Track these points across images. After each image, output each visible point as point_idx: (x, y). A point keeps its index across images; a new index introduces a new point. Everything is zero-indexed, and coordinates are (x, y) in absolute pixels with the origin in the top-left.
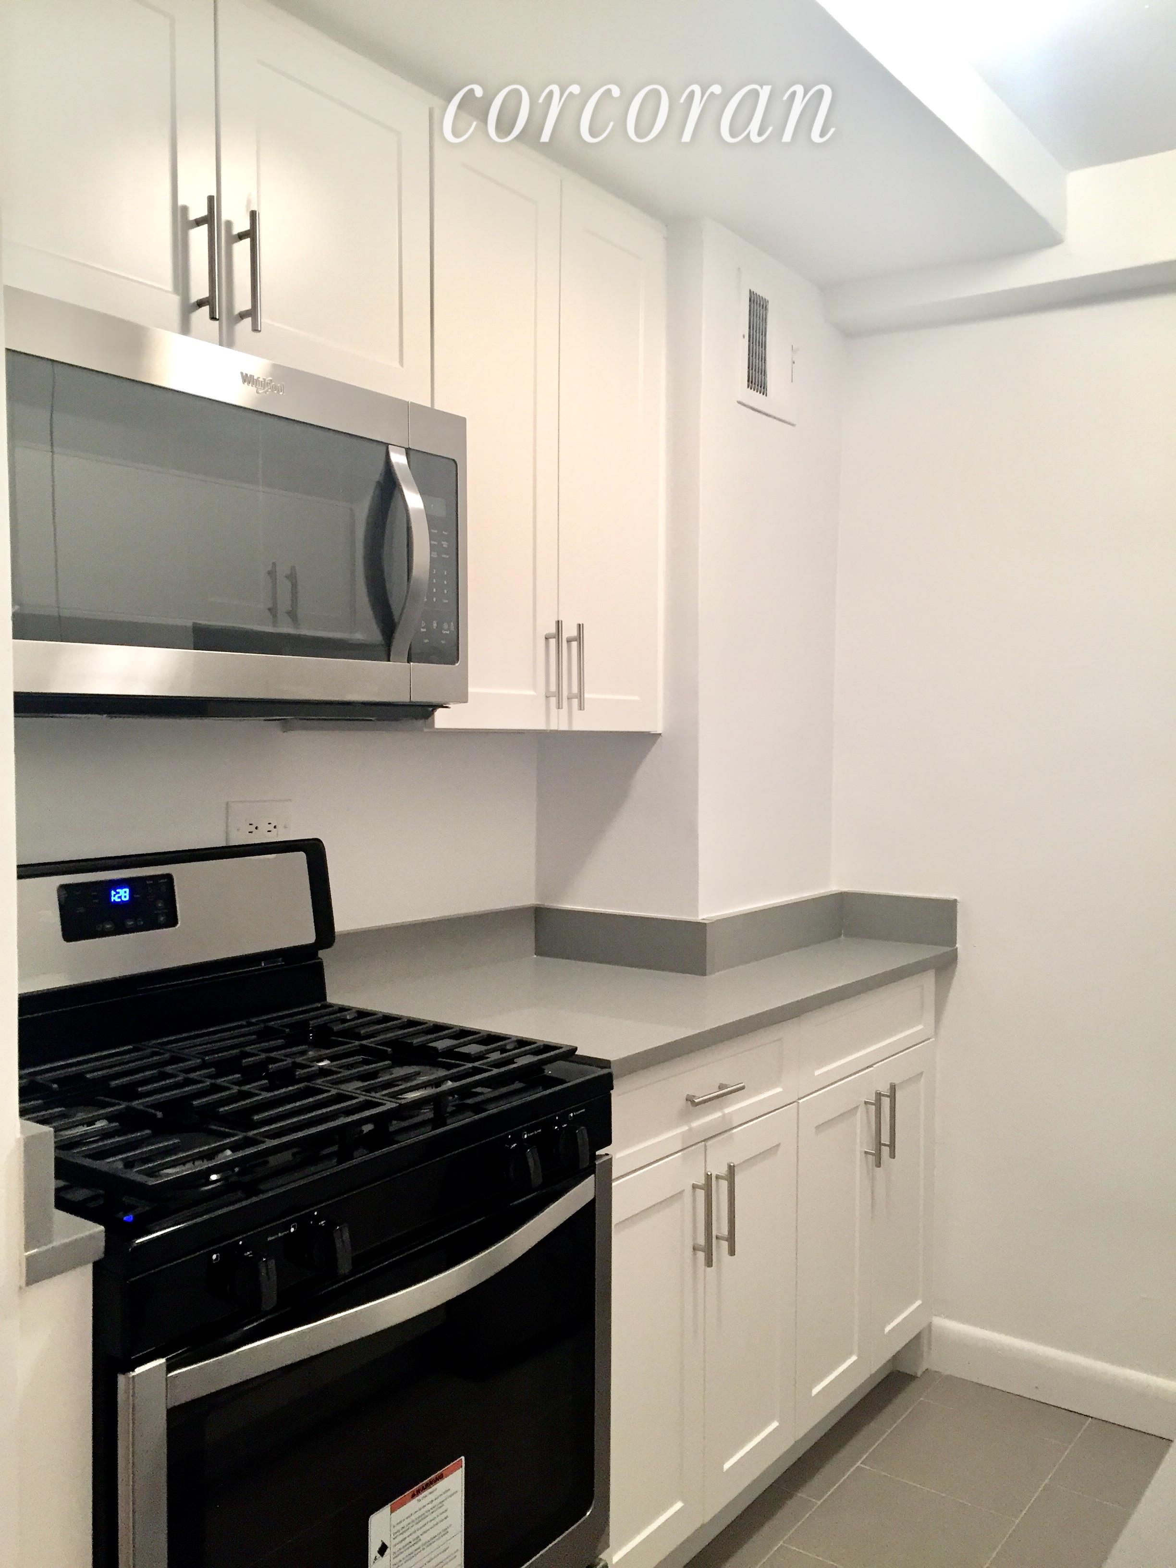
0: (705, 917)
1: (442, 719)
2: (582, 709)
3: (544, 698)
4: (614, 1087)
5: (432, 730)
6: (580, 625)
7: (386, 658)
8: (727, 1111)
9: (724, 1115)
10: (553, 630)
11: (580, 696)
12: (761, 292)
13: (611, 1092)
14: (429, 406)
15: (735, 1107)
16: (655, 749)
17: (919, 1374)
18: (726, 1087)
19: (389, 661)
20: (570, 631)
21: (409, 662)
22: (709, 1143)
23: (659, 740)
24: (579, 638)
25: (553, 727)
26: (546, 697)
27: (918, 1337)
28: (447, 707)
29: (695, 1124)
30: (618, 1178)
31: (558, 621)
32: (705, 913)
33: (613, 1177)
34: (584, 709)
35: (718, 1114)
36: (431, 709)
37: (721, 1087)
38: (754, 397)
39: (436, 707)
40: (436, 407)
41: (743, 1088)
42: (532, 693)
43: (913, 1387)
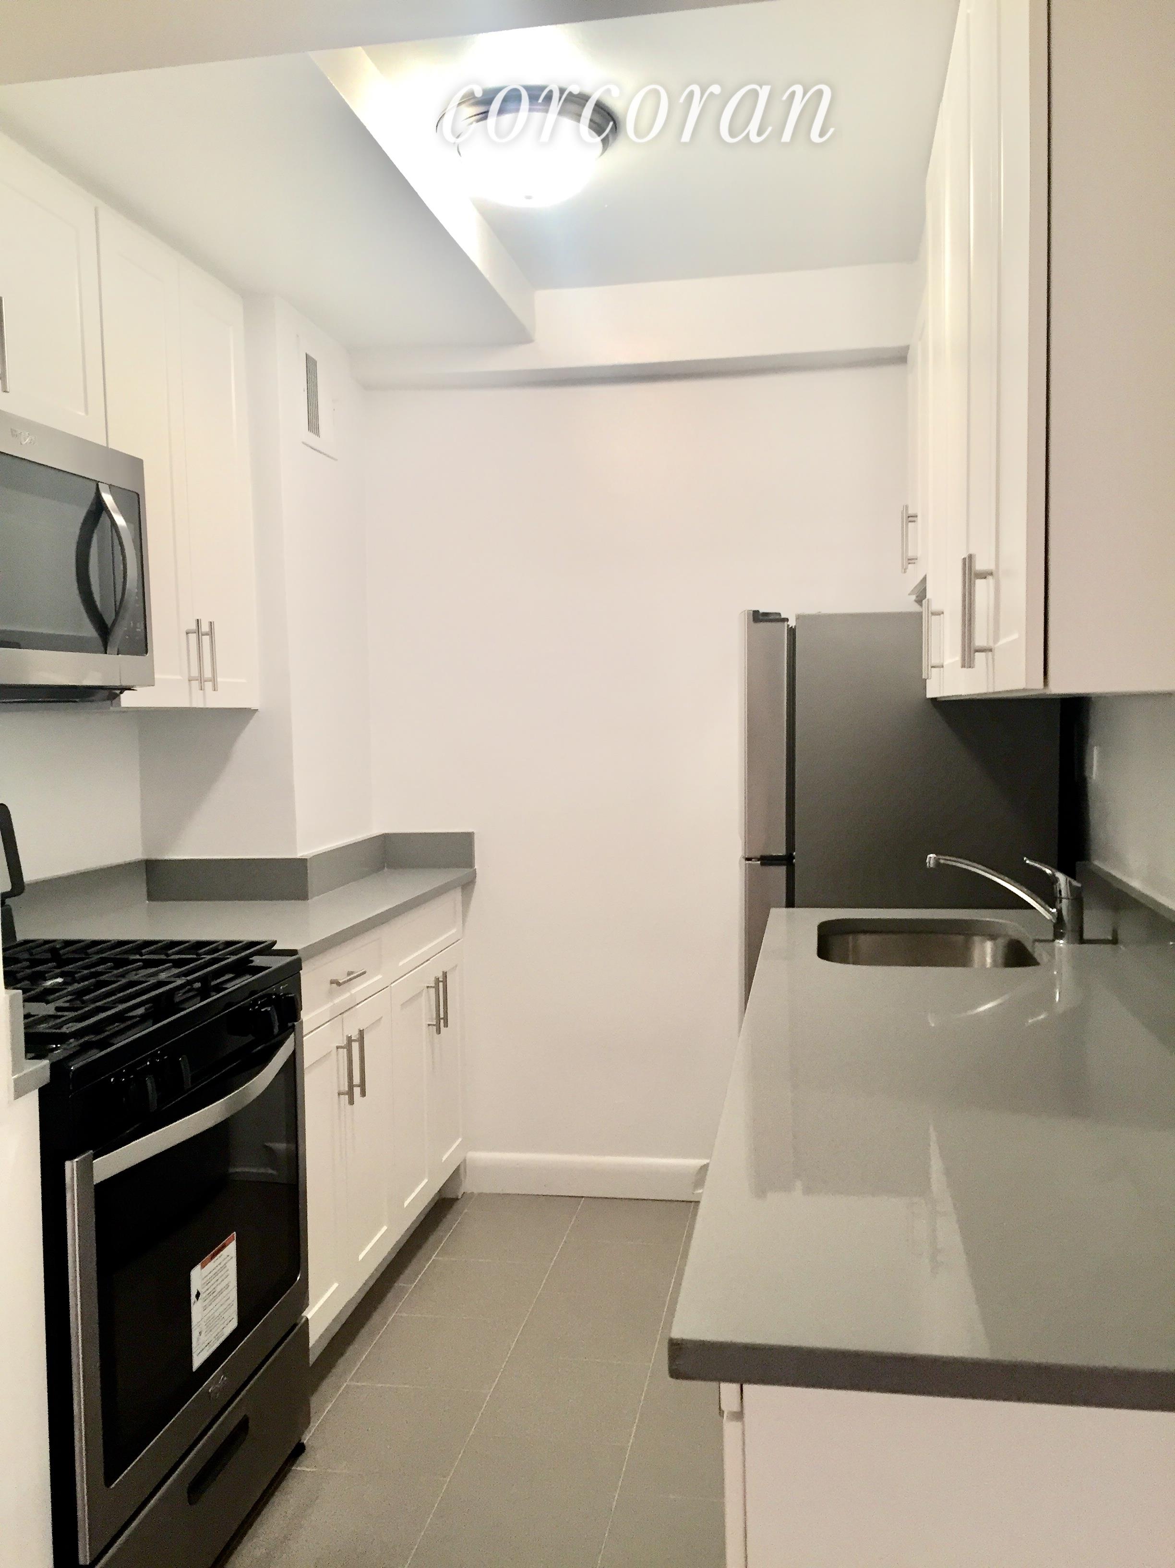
0: (301, 855)
1: (127, 700)
2: (216, 689)
3: (187, 681)
4: (303, 968)
5: (117, 709)
6: (211, 622)
7: (103, 649)
8: (353, 991)
9: (351, 994)
10: (194, 627)
11: (214, 680)
12: (312, 355)
13: (301, 972)
14: (105, 446)
15: (359, 988)
16: (252, 723)
17: (459, 1197)
18: (352, 973)
19: (106, 653)
20: (205, 628)
21: (118, 654)
22: (345, 1015)
23: (256, 714)
24: (211, 633)
25: (194, 705)
26: (189, 680)
27: (457, 1172)
28: (133, 690)
29: (337, 1001)
30: (306, 1035)
31: (198, 620)
32: (301, 853)
33: (304, 1033)
34: (217, 690)
35: (347, 995)
36: (118, 692)
37: (349, 974)
38: (311, 438)
39: (123, 689)
40: (110, 447)
41: (364, 973)
42: (179, 677)
43: (457, 1206)
